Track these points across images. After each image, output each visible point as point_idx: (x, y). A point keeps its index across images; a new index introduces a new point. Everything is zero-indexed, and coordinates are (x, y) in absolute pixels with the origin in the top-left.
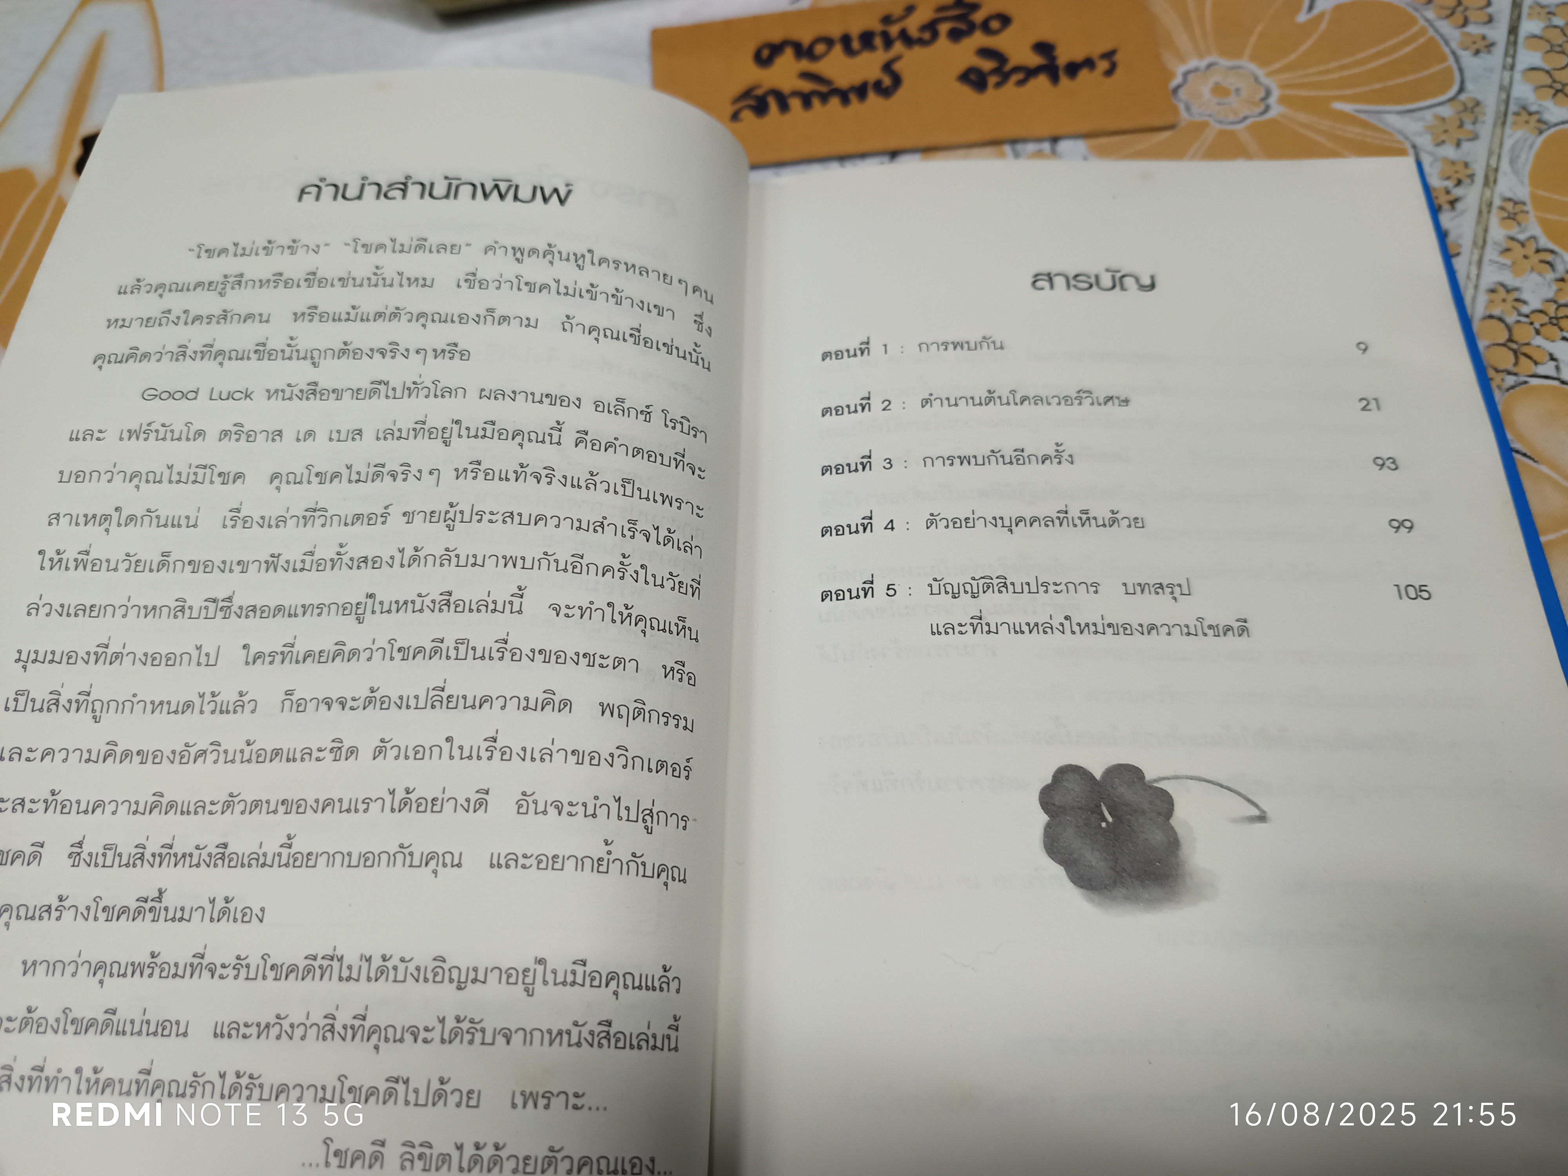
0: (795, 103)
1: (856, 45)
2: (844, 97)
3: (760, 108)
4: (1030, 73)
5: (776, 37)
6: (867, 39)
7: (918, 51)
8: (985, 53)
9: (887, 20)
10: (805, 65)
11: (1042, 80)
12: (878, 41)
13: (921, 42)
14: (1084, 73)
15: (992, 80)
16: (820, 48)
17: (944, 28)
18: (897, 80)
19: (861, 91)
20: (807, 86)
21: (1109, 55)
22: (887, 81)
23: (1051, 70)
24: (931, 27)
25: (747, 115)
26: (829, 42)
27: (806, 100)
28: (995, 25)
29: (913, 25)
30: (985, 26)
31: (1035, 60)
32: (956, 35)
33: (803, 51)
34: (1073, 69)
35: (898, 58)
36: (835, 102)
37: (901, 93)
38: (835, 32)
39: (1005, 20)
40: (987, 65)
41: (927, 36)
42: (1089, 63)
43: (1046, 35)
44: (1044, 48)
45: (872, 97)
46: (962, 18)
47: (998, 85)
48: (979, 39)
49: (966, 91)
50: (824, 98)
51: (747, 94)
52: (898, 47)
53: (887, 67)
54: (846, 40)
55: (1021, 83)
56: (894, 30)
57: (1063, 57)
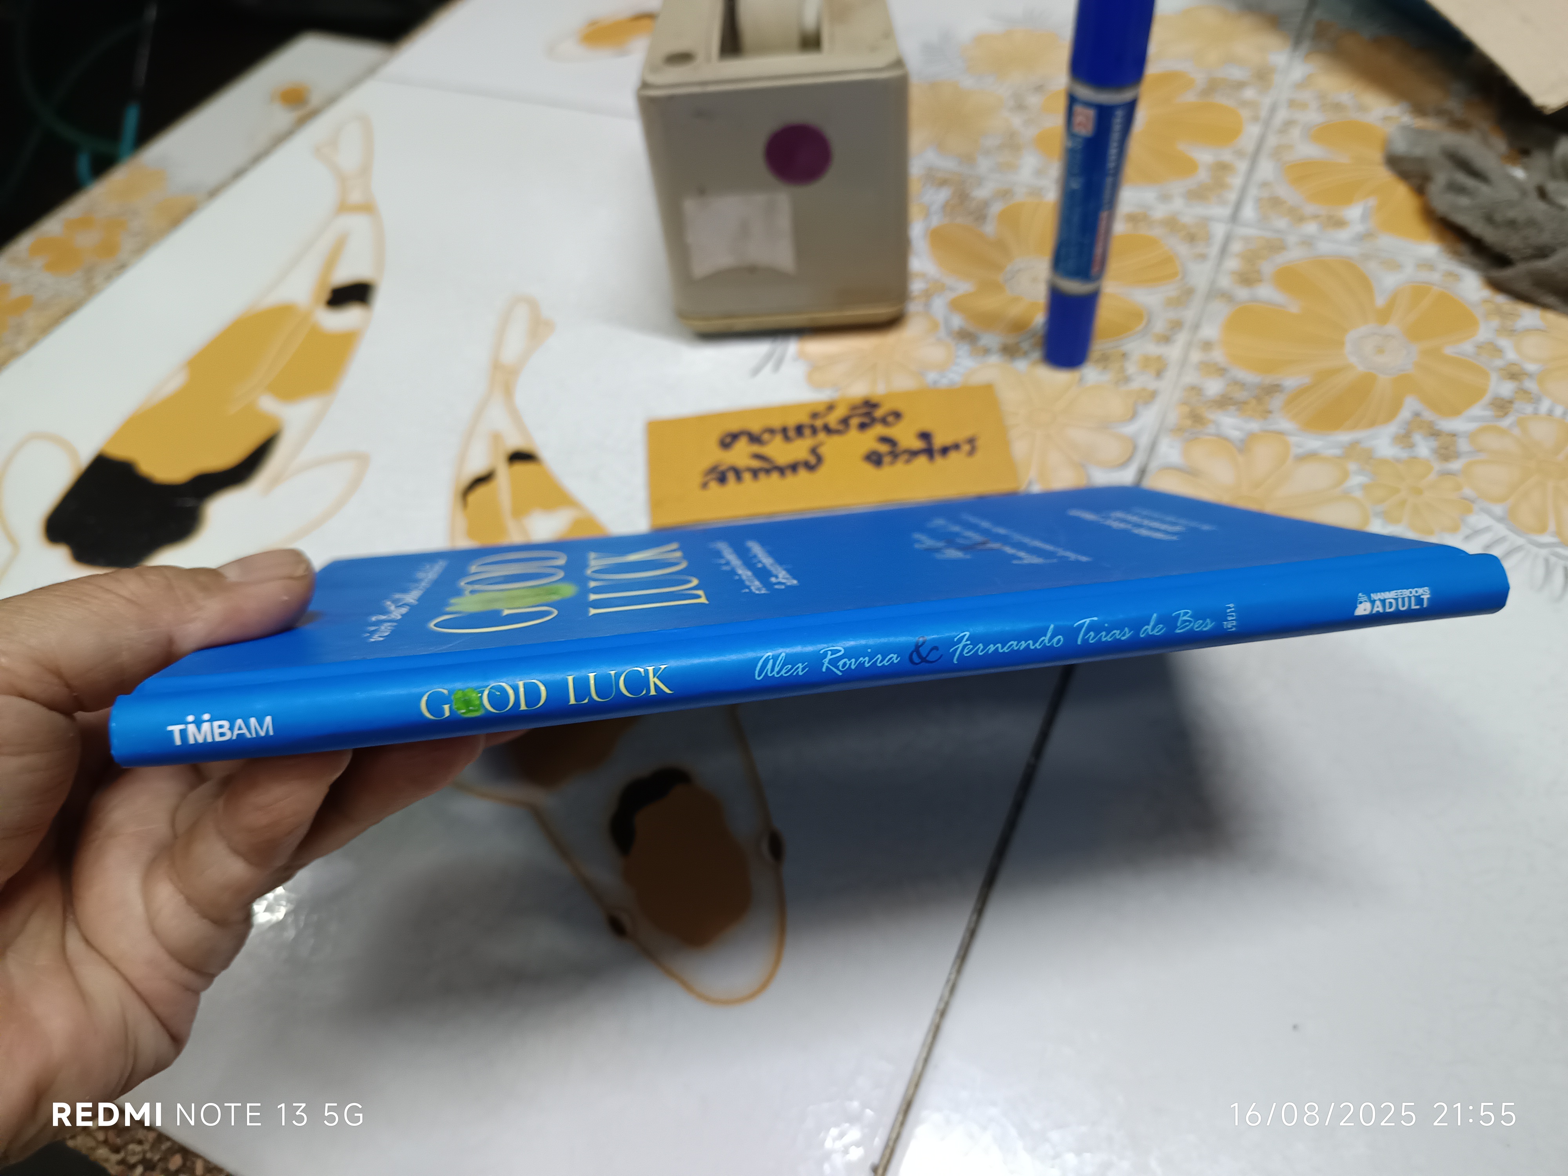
0: (747, 476)
1: (792, 433)
2: (781, 471)
3: (722, 479)
4: (914, 454)
5: (735, 427)
6: (799, 430)
7: (835, 440)
8: (884, 440)
9: (815, 416)
10: (756, 449)
11: (922, 460)
12: (807, 432)
13: (838, 432)
14: (953, 455)
15: (887, 459)
16: (766, 437)
17: (855, 422)
18: (819, 459)
19: (794, 467)
20: (756, 464)
21: (971, 441)
22: (812, 460)
23: (929, 452)
24: (845, 421)
25: (714, 485)
26: (771, 431)
27: (755, 473)
28: (890, 419)
29: (833, 419)
30: (884, 421)
31: (918, 444)
32: (863, 426)
33: (754, 439)
34: (945, 451)
35: (821, 444)
36: (775, 476)
37: (823, 470)
38: (776, 423)
39: (897, 415)
40: (883, 448)
41: (840, 427)
42: (956, 447)
43: (926, 426)
44: (925, 436)
45: (803, 473)
46: (868, 414)
47: (892, 463)
48: (879, 430)
49: (869, 468)
50: (768, 471)
51: (713, 470)
52: (822, 436)
53: (814, 451)
54: (784, 431)
55: (908, 461)
56: (819, 423)
57: (939, 441)
